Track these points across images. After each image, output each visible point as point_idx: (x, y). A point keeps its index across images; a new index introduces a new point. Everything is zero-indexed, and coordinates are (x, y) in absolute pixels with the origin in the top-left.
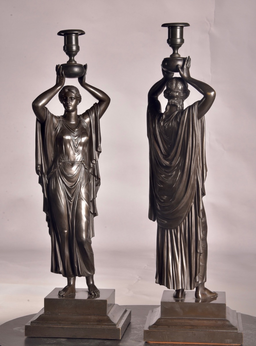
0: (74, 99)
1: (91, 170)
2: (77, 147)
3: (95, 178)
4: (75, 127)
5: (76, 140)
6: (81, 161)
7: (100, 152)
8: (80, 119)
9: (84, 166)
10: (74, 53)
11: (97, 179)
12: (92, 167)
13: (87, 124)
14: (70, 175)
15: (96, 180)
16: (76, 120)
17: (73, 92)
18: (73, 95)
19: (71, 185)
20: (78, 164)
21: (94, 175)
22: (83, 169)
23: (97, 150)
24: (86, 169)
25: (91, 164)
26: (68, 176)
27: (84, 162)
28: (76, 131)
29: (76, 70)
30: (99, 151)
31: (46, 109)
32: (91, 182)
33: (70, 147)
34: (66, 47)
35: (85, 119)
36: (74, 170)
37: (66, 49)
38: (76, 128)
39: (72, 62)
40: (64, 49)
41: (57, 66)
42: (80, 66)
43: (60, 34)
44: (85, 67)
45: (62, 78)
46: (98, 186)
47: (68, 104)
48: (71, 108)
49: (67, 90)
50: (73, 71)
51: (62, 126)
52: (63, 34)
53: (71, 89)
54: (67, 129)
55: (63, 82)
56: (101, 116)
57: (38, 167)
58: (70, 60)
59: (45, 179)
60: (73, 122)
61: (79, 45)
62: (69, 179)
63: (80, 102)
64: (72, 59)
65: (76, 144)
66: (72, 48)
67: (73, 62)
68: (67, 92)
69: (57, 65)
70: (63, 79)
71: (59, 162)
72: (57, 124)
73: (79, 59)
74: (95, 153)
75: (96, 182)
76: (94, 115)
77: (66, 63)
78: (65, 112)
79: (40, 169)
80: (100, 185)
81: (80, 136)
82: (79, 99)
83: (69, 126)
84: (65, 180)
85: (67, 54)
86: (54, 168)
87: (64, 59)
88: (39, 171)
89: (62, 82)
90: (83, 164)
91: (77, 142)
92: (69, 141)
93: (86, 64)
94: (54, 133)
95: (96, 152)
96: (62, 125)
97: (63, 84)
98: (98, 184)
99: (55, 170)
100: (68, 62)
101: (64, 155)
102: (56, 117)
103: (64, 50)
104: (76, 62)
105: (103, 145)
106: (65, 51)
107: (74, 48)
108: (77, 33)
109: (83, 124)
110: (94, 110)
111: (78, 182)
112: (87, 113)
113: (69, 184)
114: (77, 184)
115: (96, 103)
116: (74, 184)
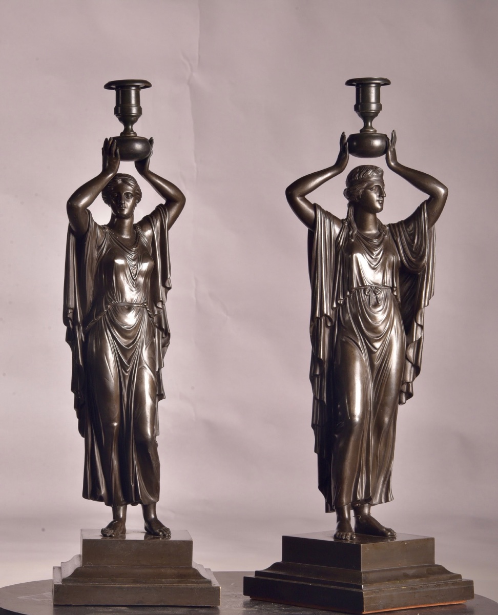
0: (132, 196)
1: (155, 319)
2: (136, 279)
3: (161, 333)
4: (130, 245)
5: (134, 267)
6: (142, 302)
7: (170, 288)
8: (137, 231)
9: (147, 311)
10: (133, 119)
11: (166, 335)
12: (156, 315)
13: (148, 240)
14: (125, 327)
15: (163, 338)
16: (131, 233)
17: (130, 185)
18: (130, 189)
19: (128, 344)
20: (139, 308)
21: (160, 328)
22: (146, 317)
23: (164, 285)
24: (149, 316)
25: (155, 308)
26: (123, 327)
27: (147, 304)
28: (134, 251)
29: (138, 146)
30: (168, 286)
31: (89, 212)
32: (155, 341)
33: (125, 278)
34: (119, 108)
35: (145, 231)
37: (119, 112)
38: (132, 247)
39: (130, 134)
40: (116, 112)
41: (106, 141)
42: (142, 140)
43: (108, 86)
44: (151, 141)
45: (115, 161)
46: (165, 348)
47: (122, 204)
48: (126, 212)
49: (120, 182)
50: (134, 150)
51: (109, 243)
52: (114, 87)
53: (127, 179)
54: (119, 247)
55: (117, 167)
56: (170, 226)
57: (68, 311)
58: (127, 131)
59: (79, 334)
60: (126, 236)
61: (142, 105)
62: (123, 333)
63: (139, 201)
64: (129, 129)
65: (135, 273)
66: (130, 110)
67: (132, 134)
68: (120, 184)
69: (106, 139)
70: (116, 162)
71: (107, 303)
72: (101, 240)
73: (140, 129)
74: (161, 289)
75: (163, 341)
77: (119, 135)
78: (113, 217)
79: (70, 316)
80: (168, 346)
81: (140, 259)
82: (137, 196)
83: (122, 242)
84: (117, 334)
85: (120, 120)
86: (97, 315)
87: (117, 128)
88: (70, 318)
89: (115, 167)
90: (146, 308)
91: (136, 270)
92: (123, 268)
93: (151, 138)
94: (96, 254)
95: (162, 287)
96: (111, 241)
97: (116, 170)
98: (166, 345)
99: (100, 317)
100: (122, 134)
101: (114, 292)
102: (99, 226)
103: (115, 114)
104: (135, 133)
106: (116, 116)
107: (134, 111)
108: (139, 86)
109: (142, 240)
110: (159, 217)
111: (138, 338)
112: (147, 221)
113: (123, 341)
114: (137, 342)
115: (161, 205)
116: (131, 341)
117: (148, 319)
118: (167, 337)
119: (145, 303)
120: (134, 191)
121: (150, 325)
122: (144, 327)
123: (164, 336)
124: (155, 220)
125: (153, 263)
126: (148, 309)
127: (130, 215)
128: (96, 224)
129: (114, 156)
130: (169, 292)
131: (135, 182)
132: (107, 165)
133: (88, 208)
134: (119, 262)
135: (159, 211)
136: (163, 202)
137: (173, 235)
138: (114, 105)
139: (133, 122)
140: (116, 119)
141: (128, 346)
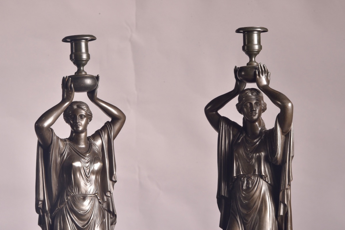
0: (85, 116)
1: (105, 205)
2: (89, 177)
3: (110, 214)
4: (85, 152)
5: (87, 168)
6: (94, 193)
7: (116, 182)
8: (90, 141)
9: (98, 199)
10: (84, 62)
11: (113, 216)
12: (105, 201)
13: (98, 147)
14: (81, 212)
15: (111, 218)
16: (86, 143)
17: (83, 109)
18: (83, 112)
19: (83, 224)
20: (91, 198)
21: (109, 211)
22: (97, 203)
23: (111, 179)
24: (100, 202)
25: (105, 197)
26: (79, 212)
27: (98, 194)
28: (88, 156)
29: (88, 82)
30: (114, 180)
31: (52, 130)
32: (106, 221)
33: (81, 176)
34: (73, 55)
36: (86, 205)
37: (73, 58)
38: (87, 152)
39: (81, 73)
40: (71, 58)
41: (64, 79)
42: (92, 77)
43: (65, 40)
44: (97, 78)
45: (70, 92)
46: (113, 225)
47: (77, 123)
48: (81, 128)
49: (75, 107)
50: (84, 83)
51: (69, 151)
52: (69, 40)
53: (80, 105)
54: (76, 154)
55: (72, 97)
56: (115, 137)
57: (39, 203)
58: (79, 71)
59: (48, 219)
60: (83, 146)
61: (90, 52)
62: (80, 217)
63: (90, 121)
64: (81, 69)
65: (88, 172)
66: (81, 56)
67: (84, 73)
68: (76, 109)
69: (64, 77)
70: (72, 94)
71: (67, 195)
72: (62, 149)
73: (89, 69)
74: (109, 183)
75: (111, 220)
76: (106, 136)
77: (74, 74)
78: (72, 133)
79: (40, 206)
80: (115, 224)
81: (93, 161)
82: (89, 117)
83: (78, 150)
84: (75, 218)
85: (74, 63)
86: (61, 204)
87: (72, 70)
88: (40, 208)
89: (71, 97)
90: (97, 197)
91: (89, 170)
92: (79, 169)
93: (98, 75)
94: (59, 159)
95: (110, 181)
96: (70, 149)
97: (71, 99)
98: (113, 223)
99: (62, 206)
100: (76, 73)
101: (72, 187)
102: (61, 140)
103: (70, 59)
104: (86, 72)
105: (118, 173)
106: (71, 60)
107: (84, 57)
108: (87, 39)
109: (94, 147)
110: (107, 130)
111: (91, 220)
112: (98, 134)
113: (80, 224)
114: (90, 223)
115: (108, 122)
116: (86, 222)
117: (99, 205)
118: (114, 217)
119: (96, 193)
120: (86, 113)
121: (101, 209)
122: (96, 211)
123: (112, 217)
124: (103, 133)
125: (102, 164)
126: (99, 198)
127: (85, 130)
128: (58, 138)
129: (70, 89)
130: (116, 184)
131: (87, 107)
132: (65, 96)
133: (51, 127)
134: (77, 164)
135: (107, 127)
136: (110, 120)
137: (116, 143)
138: (70, 53)
139: (84, 65)
140: (71, 63)
141: (83, 226)
